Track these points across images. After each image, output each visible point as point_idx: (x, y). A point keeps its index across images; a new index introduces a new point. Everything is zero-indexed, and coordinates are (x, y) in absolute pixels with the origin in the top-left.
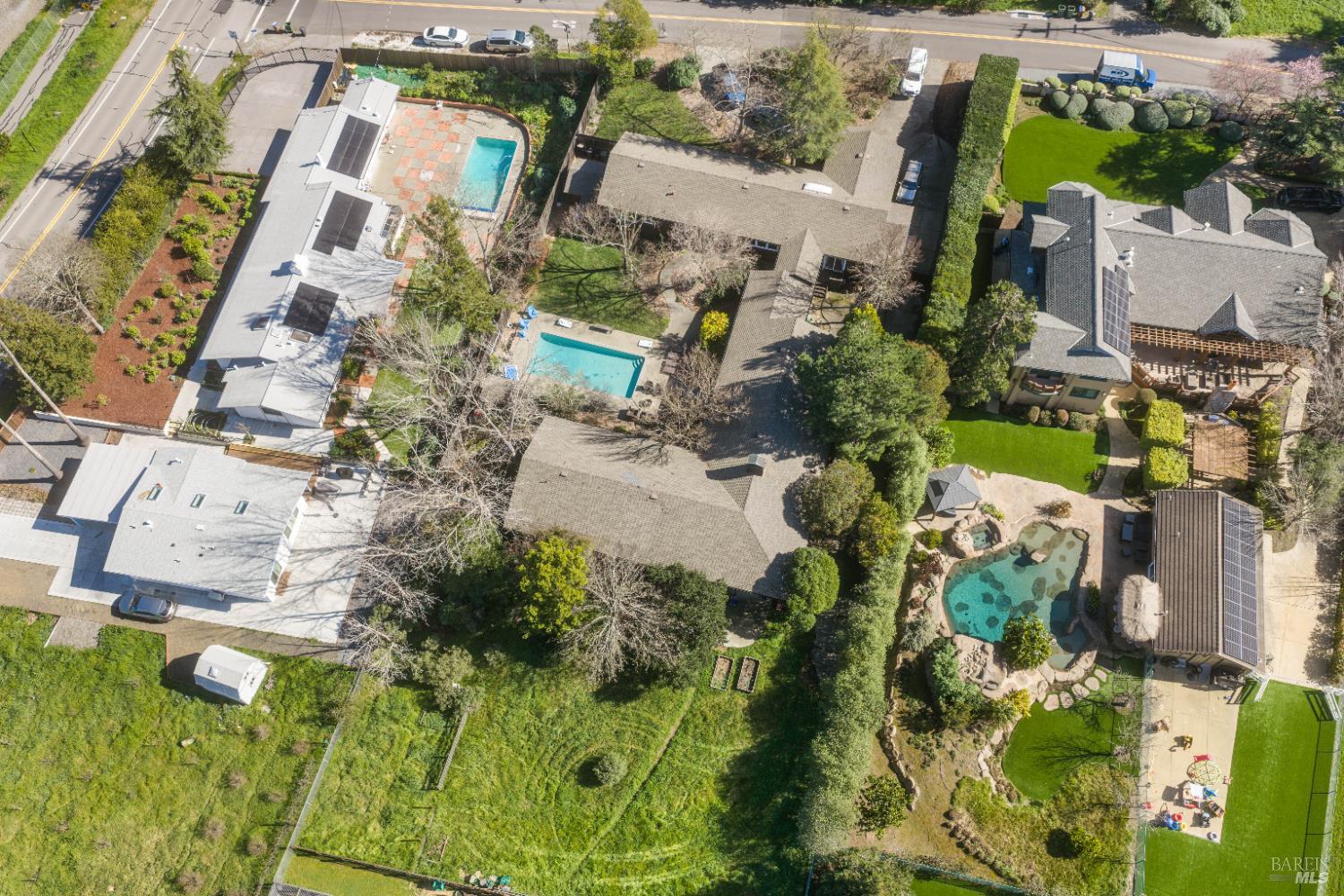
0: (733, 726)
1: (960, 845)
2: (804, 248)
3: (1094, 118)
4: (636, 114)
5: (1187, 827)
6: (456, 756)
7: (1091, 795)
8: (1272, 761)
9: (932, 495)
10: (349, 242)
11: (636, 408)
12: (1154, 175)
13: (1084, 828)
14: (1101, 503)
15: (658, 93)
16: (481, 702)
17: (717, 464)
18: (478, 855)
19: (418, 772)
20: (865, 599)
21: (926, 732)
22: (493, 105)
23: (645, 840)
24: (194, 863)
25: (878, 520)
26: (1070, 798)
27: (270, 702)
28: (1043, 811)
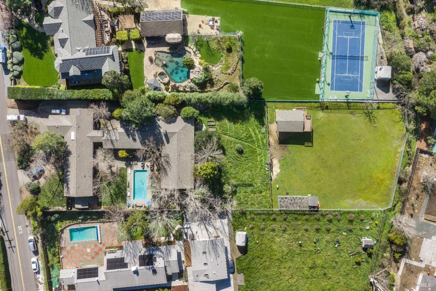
0: (223, 124)
1: (235, 71)
2: (93, 135)
3: (21, 63)
4: (52, 196)
5: (218, 24)
6: (245, 182)
7: (217, 45)
8: (199, 7)
9: (158, 90)
10: (122, 259)
11: (150, 168)
12: (39, 44)
13: (225, 46)
14: (146, 49)
15: (42, 192)
16: (232, 180)
17: (165, 142)
18: (263, 170)
19: (250, 189)
20: (190, 101)
21: (213, 82)
22: (58, 241)
23: (250, 137)
24: (280, 229)
25: (171, 101)
26: (219, 49)
27: (244, 227)
28: (223, 54)
